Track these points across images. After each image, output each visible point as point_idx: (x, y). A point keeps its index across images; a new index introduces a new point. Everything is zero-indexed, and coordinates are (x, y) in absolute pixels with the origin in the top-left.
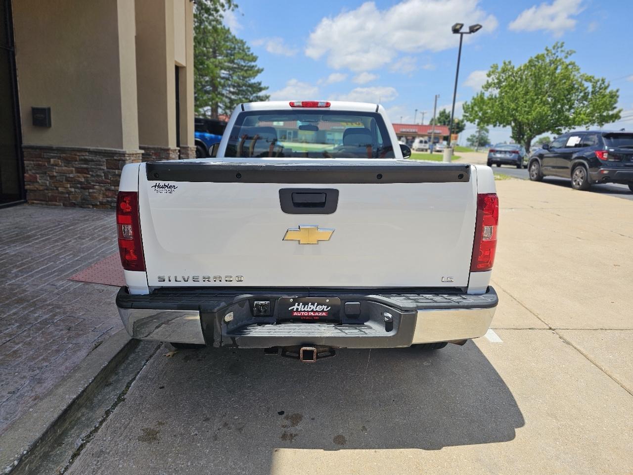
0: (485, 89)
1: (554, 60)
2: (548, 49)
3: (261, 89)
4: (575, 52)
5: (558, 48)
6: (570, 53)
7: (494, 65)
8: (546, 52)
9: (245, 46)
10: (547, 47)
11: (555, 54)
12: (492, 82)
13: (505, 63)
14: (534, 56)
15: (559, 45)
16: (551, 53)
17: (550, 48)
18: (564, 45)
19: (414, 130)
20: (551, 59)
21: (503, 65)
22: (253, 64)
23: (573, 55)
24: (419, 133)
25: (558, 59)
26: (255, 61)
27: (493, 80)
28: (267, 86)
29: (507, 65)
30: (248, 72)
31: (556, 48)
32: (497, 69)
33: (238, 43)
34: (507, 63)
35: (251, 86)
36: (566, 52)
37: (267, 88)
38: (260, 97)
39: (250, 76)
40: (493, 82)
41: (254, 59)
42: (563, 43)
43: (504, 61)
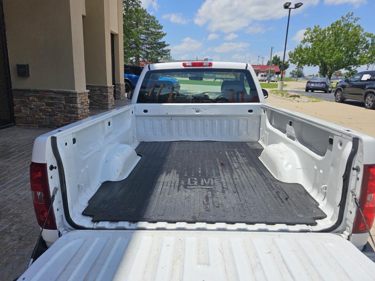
0: (303, 43)
1: (347, 24)
2: (343, 17)
3: (165, 46)
4: (360, 19)
5: (350, 16)
6: (357, 19)
7: (308, 28)
8: (342, 19)
9: (155, 20)
10: (343, 16)
11: (347, 20)
12: (307, 39)
13: (315, 27)
14: (335, 21)
15: (350, 14)
16: (345, 19)
17: (344, 16)
18: (353, 14)
19: (258, 69)
20: (345, 23)
21: (314, 28)
22: (160, 31)
23: (358, 20)
24: (261, 70)
25: (349, 23)
26: (161, 29)
27: (308, 37)
28: (168, 44)
29: (317, 28)
30: (157, 36)
31: (348, 16)
32: (311, 30)
33: (151, 18)
34: (317, 26)
35: (159, 44)
36: (355, 19)
37: (169, 45)
38: (164, 50)
39: (158, 38)
40: (308, 38)
41: (161, 28)
42: (353, 13)
43: (315, 25)
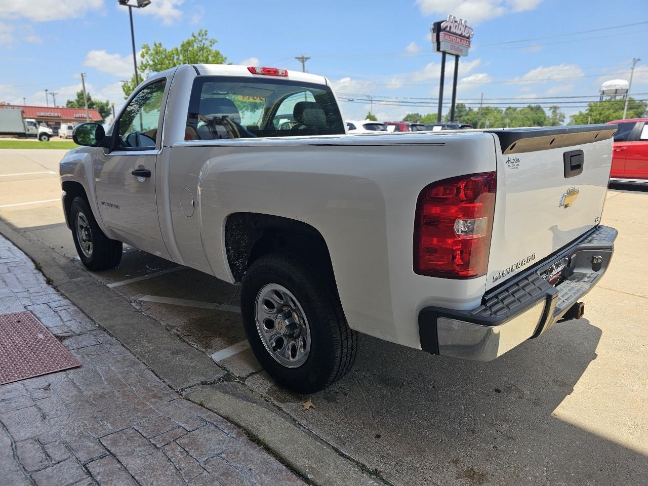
0: (141, 70)
1: (202, 46)
2: (194, 35)
4: (217, 42)
5: (203, 35)
6: (213, 42)
7: (144, 45)
8: (193, 39)
10: (193, 34)
11: (201, 41)
12: (146, 64)
13: (155, 45)
14: (185, 41)
15: (203, 32)
16: (198, 40)
17: (196, 35)
18: (207, 33)
20: (199, 46)
21: (154, 46)
23: (216, 43)
25: (205, 46)
27: (148, 62)
29: (158, 47)
31: (201, 35)
32: (150, 50)
34: (158, 45)
36: (210, 40)
40: (148, 63)
42: (206, 31)
43: (155, 42)
